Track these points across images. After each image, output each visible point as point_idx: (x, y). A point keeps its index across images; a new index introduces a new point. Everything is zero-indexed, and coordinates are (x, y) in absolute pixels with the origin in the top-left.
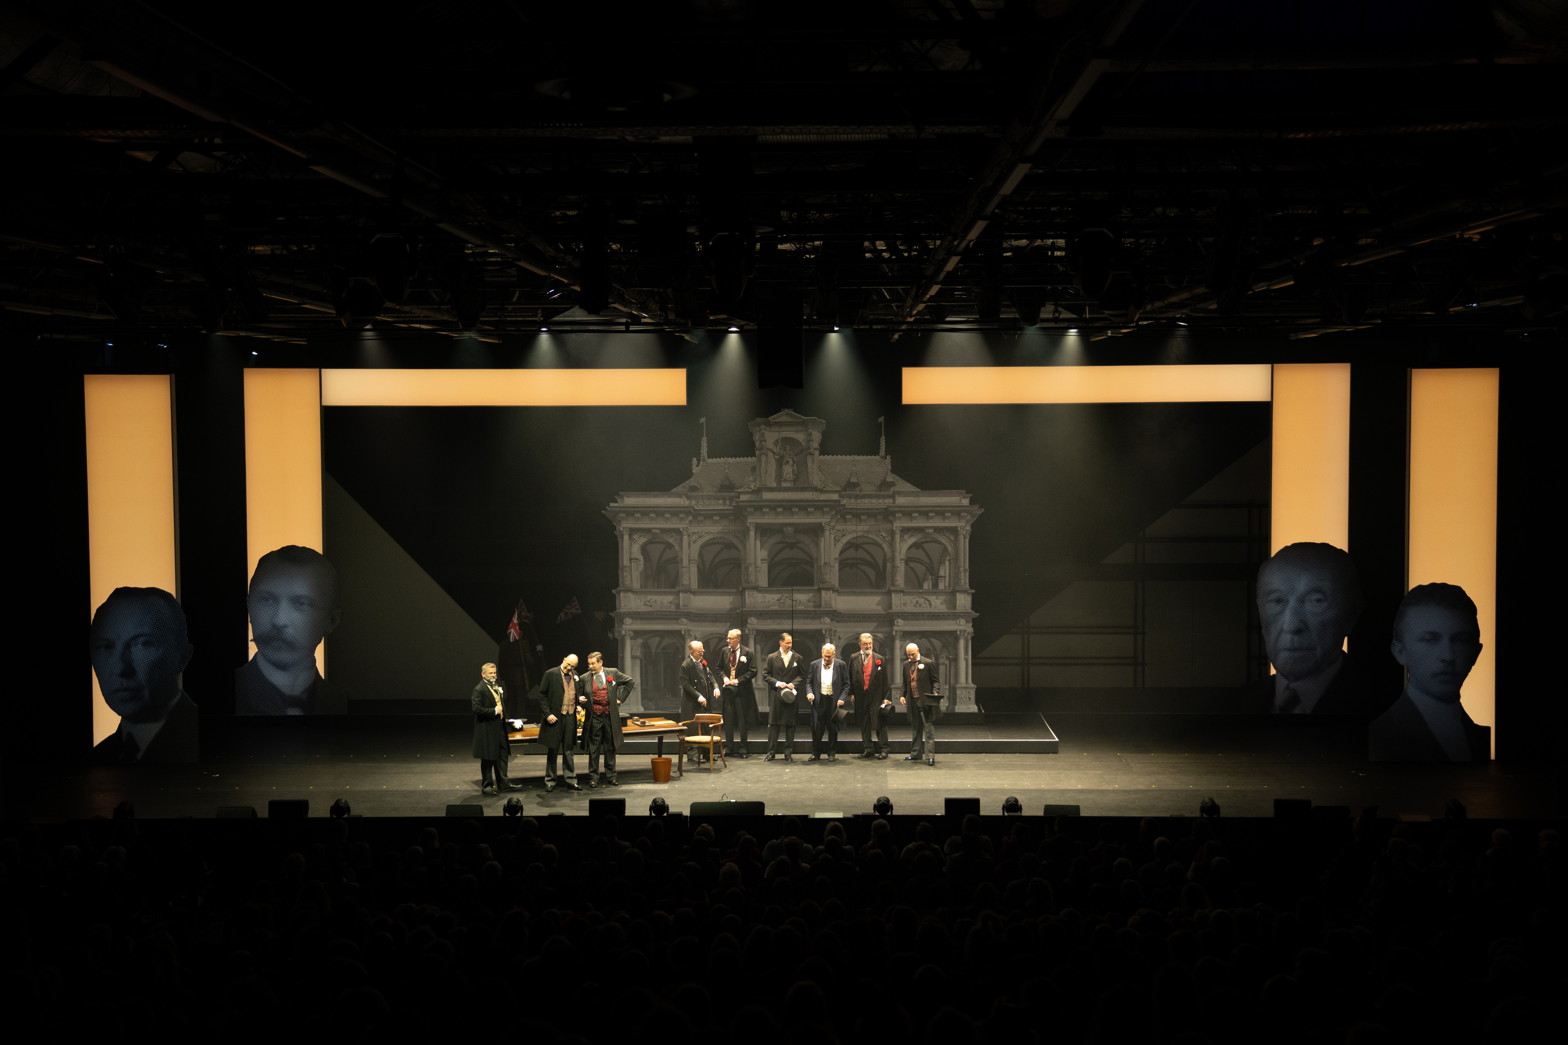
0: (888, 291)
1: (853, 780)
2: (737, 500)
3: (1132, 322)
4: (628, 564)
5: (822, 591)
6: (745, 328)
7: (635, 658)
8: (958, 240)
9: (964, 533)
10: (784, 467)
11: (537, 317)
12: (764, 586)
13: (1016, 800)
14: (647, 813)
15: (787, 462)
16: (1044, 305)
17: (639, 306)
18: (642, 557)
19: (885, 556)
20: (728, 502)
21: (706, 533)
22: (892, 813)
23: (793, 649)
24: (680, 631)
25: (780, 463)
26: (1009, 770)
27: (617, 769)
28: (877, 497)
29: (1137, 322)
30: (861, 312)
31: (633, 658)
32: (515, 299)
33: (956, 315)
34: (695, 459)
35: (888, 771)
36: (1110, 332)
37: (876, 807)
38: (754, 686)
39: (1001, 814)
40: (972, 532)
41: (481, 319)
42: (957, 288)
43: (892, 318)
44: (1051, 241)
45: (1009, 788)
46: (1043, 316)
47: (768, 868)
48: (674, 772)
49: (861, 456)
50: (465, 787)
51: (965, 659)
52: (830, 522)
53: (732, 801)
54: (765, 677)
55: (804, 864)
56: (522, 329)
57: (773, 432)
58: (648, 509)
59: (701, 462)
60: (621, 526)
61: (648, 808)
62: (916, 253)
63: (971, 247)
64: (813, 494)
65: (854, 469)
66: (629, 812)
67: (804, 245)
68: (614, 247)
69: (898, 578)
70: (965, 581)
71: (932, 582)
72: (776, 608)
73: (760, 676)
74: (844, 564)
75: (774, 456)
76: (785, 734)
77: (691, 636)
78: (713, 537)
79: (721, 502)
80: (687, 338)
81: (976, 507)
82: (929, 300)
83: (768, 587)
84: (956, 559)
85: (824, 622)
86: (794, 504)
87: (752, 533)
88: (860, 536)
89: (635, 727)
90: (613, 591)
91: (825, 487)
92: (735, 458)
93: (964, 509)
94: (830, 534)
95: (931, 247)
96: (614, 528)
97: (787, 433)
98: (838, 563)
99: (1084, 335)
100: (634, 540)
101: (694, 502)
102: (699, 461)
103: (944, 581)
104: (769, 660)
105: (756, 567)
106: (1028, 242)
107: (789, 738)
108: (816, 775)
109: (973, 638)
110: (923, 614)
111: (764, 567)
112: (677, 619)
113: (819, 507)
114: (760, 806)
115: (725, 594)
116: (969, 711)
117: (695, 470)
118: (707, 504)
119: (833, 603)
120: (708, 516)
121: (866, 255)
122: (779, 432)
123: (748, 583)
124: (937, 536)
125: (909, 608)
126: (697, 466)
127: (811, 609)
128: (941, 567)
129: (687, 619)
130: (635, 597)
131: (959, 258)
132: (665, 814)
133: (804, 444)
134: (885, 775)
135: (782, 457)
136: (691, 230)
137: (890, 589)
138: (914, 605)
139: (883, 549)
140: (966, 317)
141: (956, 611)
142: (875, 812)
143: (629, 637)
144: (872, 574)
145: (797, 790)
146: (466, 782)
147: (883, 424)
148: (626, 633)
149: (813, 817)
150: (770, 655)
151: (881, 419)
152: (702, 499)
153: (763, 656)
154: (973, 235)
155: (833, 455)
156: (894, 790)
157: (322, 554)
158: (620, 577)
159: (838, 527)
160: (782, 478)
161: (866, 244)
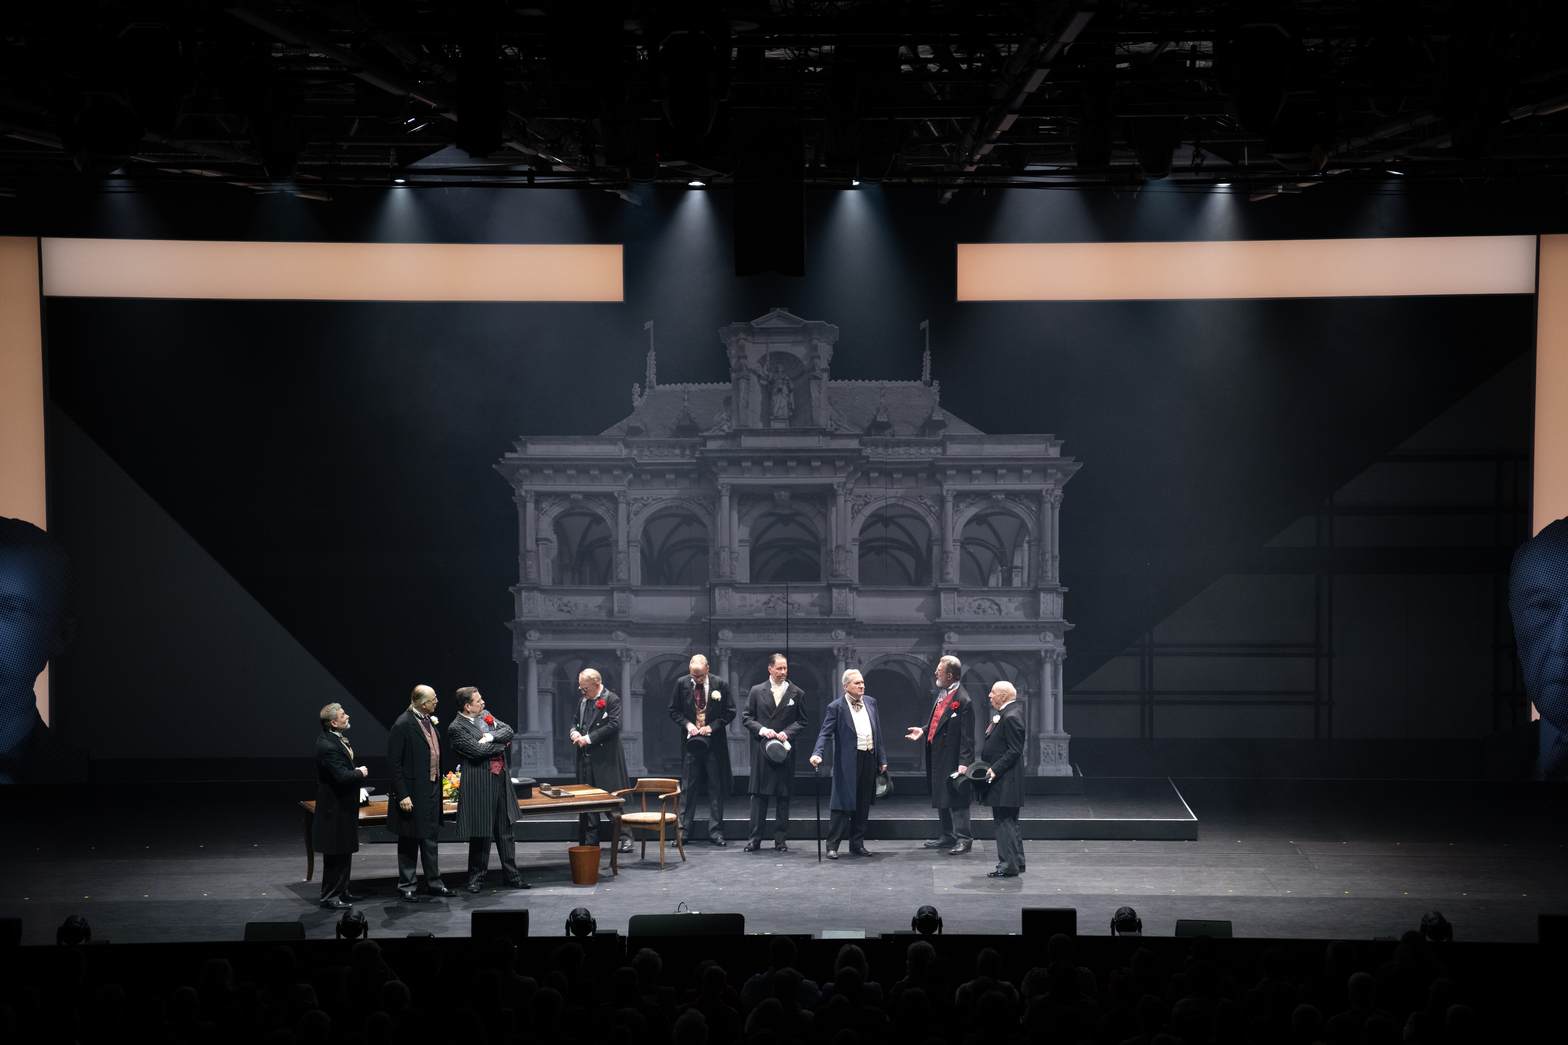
0: (937, 124)
1: (880, 880)
2: (702, 448)
3: (1316, 171)
4: (534, 547)
5: (834, 590)
6: (714, 181)
7: (544, 692)
8: (1045, 43)
9: (1052, 500)
10: (774, 398)
11: (388, 161)
12: (744, 582)
13: (1133, 913)
14: (562, 933)
15: (780, 390)
16: (1178, 146)
17: (549, 145)
18: (555, 536)
19: (930, 534)
20: (688, 452)
21: (654, 500)
22: (940, 931)
23: (788, 678)
24: (614, 651)
25: (769, 391)
26: (1122, 866)
27: (518, 863)
28: (918, 444)
29: (1324, 171)
30: (893, 157)
31: (541, 692)
32: (352, 133)
33: (1042, 162)
34: (636, 386)
35: (934, 867)
36: (1281, 187)
37: (916, 923)
38: (729, 735)
39: (1109, 934)
40: (1064, 499)
41: (299, 163)
42: (1042, 119)
43: (942, 167)
44: (1191, 43)
45: (1121, 893)
46: (1176, 162)
47: (750, 1016)
48: (605, 869)
49: (893, 381)
50: (277, 895)
51: (1052, 694)
52: (845, 484)
53: (693, 913)
54: (745, 720)
55: (805, 1011)
56: (366, 179)
57: (759, 343)
58: (565, 463)
59: (647, 389)
60: (522, 488)
61: (564, 925)
62: (980, 64)
63: (1065, 54)
64: (819, 439)
65: (883, 401)
66: (534, 931)
67: (806, 52)
68: (508, 51)
69: (950, 570)
70: (1053, 574)
71: (1003, 576)
72: (762, 615)
73: (737, 721)
74: (866, 547)
75: (759, 381)
76: (775, 809)
77: (631, 658)
78: (664, 506)
79: (677, 451)
80: (624, 196)
81: (1070, 460)
82: (1000, 138)
83: (750, 583)
84: (1040, 540)
85: (836, 637)
86: (790, 455)
87: (725, 500)
88: (892, 505)
89: (543, 799)
90: (511, 589)
91: (839, 429)
92: (699, 384)
93: (1052, 462)
94: (846, 501)
95: (1003, 54)
96: (512, 492)
97: (779, 345)
98: (857, 547)
99: (1239, 194)
100: (543, 509)
101: (635, 452)
102: (643, 388)
103: (1020, 573)
104: (752, 694)
105: (731, 553)
106: (1155, 46)
107: (782, 815)
108: (823, 873)
109: (1065, 662)
110: (988, 624)
111: (744, 553)
112: (611, 632)
113: (829, 460)
114: (737, 920)
115: (683, 593)
116: (1059, 774)
117: (637, 402)
118: (656, 455)
119: (850, 607)
120: (658, 473)
121: (903, 67)
122: (766, 343)
123: (719, 576)
124: (1010, 505)
125: (968, 616)
126: (641, 396)
127: (817, 617)
128: (1016, 553)
129: (624, 632)
130: (545, 599)
131: (1047, 71)
132: (590, 934)
133: (805, 363)
134: (930, 874)
135: (772, 383)
136: (631, 26)
137: (937, 585)
138: (975, 612)
139: (927, 524)
140: (1055, 164)
141: (1039, 620)
142: (914, 929)
143: (535, 660)
144: (910, 562)
145: (794, 896)
146: (278, 887)
147: (927, 332)
148: (530, 653)
149: (820, 938)
150: (755, 687)
151: (925, 324)
152: (649, 447)
153: (742, 690)
154: (1069, 35)
155: (850, 380)
156: (944, 895)
157: (45, 530)
158: (520, 566)
159: (857, 491)
160: (772, 414)
161: (903, 49)
